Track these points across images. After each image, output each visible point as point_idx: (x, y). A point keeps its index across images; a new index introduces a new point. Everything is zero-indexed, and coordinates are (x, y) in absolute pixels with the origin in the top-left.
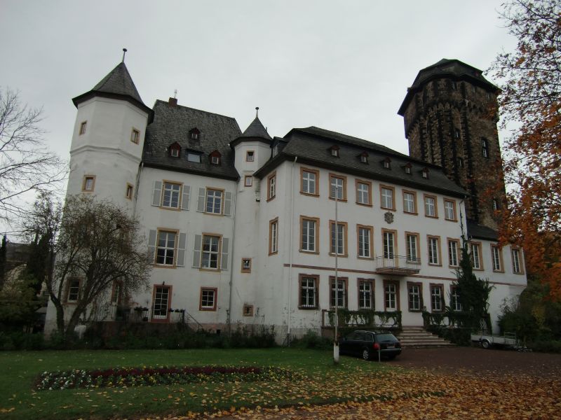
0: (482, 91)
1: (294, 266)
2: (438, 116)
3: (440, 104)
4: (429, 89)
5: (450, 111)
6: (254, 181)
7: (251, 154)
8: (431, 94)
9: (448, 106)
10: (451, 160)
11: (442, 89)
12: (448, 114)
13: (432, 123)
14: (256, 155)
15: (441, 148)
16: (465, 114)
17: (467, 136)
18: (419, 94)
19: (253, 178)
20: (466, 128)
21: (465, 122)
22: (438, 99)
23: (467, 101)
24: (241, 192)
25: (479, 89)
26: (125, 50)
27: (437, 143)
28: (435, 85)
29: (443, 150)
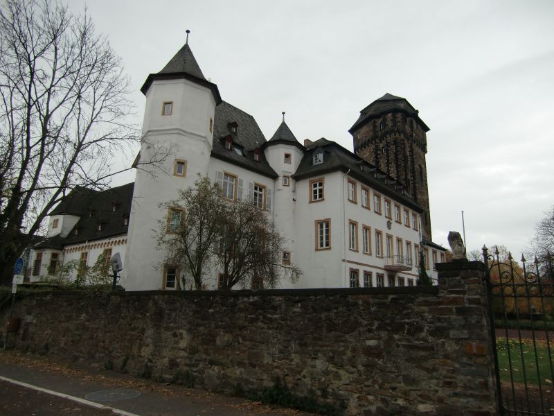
0: (420, 128)
1: (348, 261)
2: (395, 142)
3: (397, 133)
4: (389, 119)
5: (403, 140)
6: (291, 182)
7: (287, 156)
8: (390, 124)
9: (402, 136)
10: (404, 180)
11: (398, 122)
12: (402, 142)
13: (389, 147)
14: (293, 158)
15: (397, 168)
16: (411, 144)
17: (413, 162)
18: (376, 120)
19: (290, 179)
20: (412, 156)
21: (412, 151)
22: (396, 129)
23: (414, 135)
24: (279, 190)
25: (419, 126)
26: (188, 32)
27: (393, 164)
28: (394, 117)
29: (398, 172)
